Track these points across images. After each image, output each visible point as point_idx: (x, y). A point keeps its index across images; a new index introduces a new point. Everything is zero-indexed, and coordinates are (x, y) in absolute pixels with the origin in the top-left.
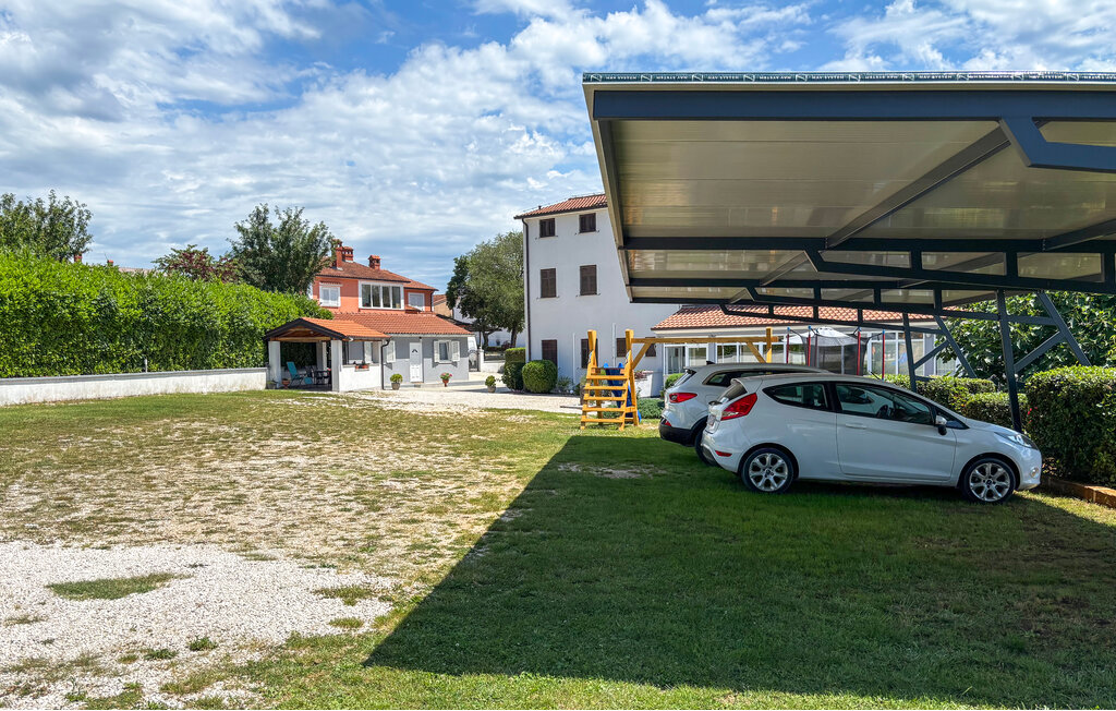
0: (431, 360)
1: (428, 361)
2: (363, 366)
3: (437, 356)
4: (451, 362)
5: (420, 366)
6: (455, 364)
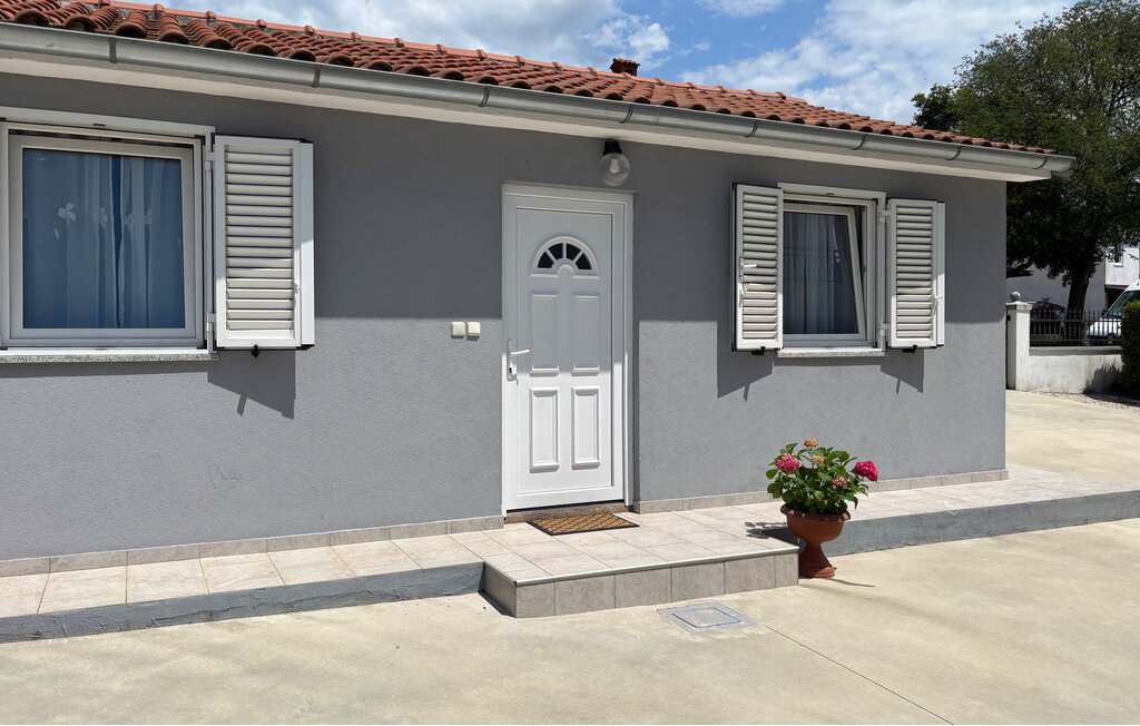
4: (879, 351)
5: (610, 385)
6: (907, 363)
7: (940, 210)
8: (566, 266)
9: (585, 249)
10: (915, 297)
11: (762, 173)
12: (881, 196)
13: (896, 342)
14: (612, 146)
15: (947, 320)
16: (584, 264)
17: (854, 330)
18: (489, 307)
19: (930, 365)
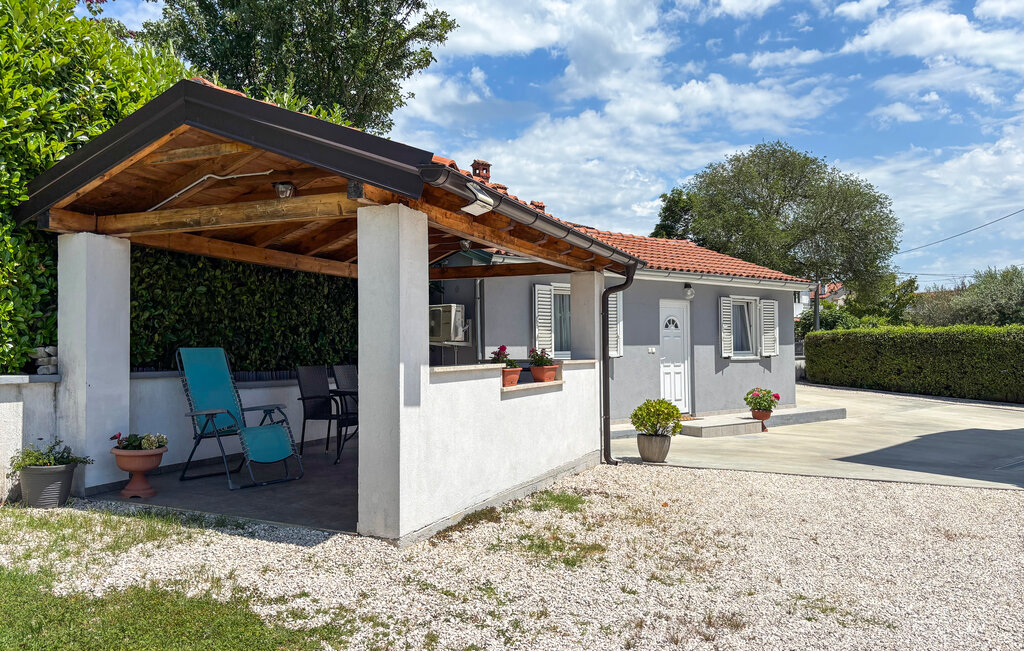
0: (711, 348)
1: (705, 353)
2: (534, 370)
3: (728, 339)
4: (758, 358)
5: (684, 368)
6: (766, 362)
7: (776, 303)
8: (672, 327)
9: (677, 321)
10: (769, 336)
11: (723, 292)
12: (758, 298)
13: (764, 354)
14: (687, 286)
15: (780, 344)
16: (676, 326)
17: (749, 350)
18: (656, 342)
19: (773, 361)
